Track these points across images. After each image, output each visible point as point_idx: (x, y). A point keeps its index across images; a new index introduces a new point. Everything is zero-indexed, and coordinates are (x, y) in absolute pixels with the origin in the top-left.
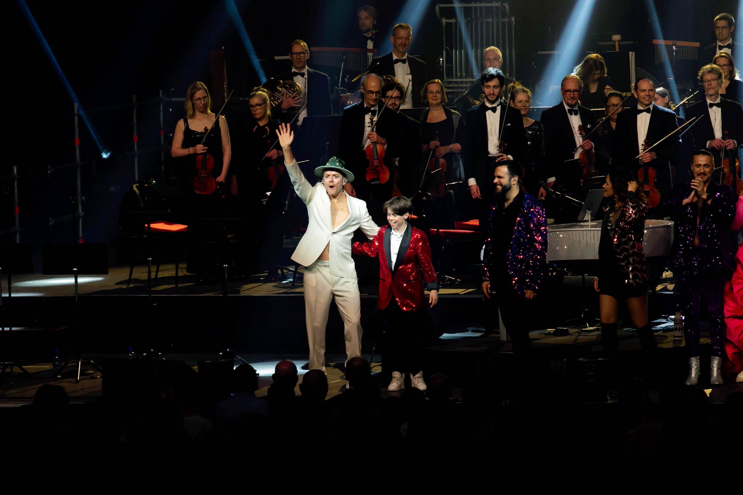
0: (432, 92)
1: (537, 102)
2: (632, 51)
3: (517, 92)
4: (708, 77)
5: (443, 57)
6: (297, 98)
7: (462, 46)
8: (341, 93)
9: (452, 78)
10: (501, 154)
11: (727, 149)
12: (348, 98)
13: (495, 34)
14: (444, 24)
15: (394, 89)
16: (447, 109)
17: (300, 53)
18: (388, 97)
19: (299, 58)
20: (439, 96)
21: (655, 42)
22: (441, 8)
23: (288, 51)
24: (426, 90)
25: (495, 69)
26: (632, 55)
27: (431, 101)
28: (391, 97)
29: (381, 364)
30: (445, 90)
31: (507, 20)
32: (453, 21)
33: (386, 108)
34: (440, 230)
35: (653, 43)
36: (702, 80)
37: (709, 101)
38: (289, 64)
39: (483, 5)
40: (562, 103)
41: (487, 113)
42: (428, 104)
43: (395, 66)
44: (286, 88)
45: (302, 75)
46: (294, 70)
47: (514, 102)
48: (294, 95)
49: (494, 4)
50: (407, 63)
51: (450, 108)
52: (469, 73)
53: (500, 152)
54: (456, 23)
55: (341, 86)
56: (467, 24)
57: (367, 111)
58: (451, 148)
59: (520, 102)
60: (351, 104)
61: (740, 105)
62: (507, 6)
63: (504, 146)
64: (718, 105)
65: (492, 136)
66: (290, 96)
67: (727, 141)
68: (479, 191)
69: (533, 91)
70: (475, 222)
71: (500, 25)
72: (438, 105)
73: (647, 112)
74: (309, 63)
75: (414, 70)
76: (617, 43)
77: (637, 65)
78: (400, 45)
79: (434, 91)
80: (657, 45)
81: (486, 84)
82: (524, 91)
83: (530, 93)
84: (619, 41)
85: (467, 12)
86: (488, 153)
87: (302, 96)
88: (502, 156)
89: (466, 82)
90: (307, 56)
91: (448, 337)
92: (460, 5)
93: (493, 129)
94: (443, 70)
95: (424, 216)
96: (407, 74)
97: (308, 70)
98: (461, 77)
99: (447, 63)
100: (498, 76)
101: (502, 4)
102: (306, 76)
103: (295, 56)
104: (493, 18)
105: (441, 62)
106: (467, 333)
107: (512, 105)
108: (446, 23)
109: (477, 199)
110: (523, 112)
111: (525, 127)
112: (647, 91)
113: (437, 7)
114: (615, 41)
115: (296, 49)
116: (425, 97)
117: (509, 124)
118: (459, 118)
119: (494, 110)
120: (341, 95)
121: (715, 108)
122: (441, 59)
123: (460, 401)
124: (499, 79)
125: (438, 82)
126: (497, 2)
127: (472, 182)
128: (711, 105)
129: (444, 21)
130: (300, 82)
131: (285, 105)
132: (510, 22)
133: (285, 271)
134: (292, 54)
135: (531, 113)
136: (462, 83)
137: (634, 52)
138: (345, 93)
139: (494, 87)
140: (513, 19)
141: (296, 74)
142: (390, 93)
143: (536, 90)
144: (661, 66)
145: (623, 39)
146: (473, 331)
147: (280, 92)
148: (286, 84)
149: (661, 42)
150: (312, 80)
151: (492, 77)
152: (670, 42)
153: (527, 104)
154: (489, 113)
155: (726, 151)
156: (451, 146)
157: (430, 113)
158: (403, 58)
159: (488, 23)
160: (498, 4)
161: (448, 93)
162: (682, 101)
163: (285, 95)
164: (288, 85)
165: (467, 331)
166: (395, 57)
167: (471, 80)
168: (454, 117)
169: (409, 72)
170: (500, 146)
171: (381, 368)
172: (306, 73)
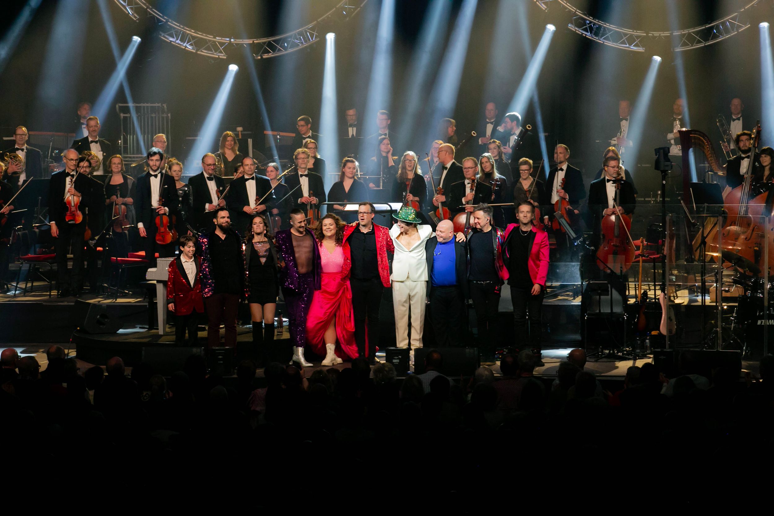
0: (115, 164)
1: (186, 172)
2: (250, 138)
3: (173, 164)
4: (302, 156)
5: (121, 140)
6: (18, 165)
7: (134, 132)
8: (50, 163)
9: (127, 154)
10: (160, 206)
11: (312, 203)
12: (54, 167)
13: (157, 125)
14: (122, 117)
15: (85, 161)
16: (125, 176)
17: (22, 135)
18: (80, 167)
19: (21, 138)
20: (120, 166)
21: (265, 132)
22: (120, 107)
23: (14, 133)
24: (110, 162)
25: (157, 149)
26: (250, 141)
27: (114, 170)
28: (83, 167)
29: (76, 350)
30: (123, 163)
31: (165, 115)
32: (128, 115)
33: (80, 173)
34: (118, 258)
35: (265, 133)
36: (296, 158)
37: (300, 173)
38: (14, 142)
39: (149, 105)
40: (202, 173)
41: (151, 178)
42: (111, 172)
43: (91, 145)
44: (11, 158)
45: (22, 150)
46: (16, 146)
47: (170, 171)
48: (17, 163)
49: (156, 105)
50: (99, 144)
51: (127, 175)
52: (139, 151)
53: (159, 205)
54: (130, 117)
55: (50, 159)
56: (138, 118)
57: (68, 175)
58: (126, 200)
59: (175, 171)
60: (57, 171)
61: (320, 176)
62: (165, 106)
63: (162, 201)
64: (306, 176)
65: (154, 194)
66: (14, 164)
67: (312, 198)
68: (145, 232)
69: (183, 163)
70: (143, 253)
71: (161, 119)
72: (118, 172)
73: (252, 180)
74: (28, 142)
75: (104, 148)
76: (240, 133)
77: (254, 147)
78: (92, 132)
79: (117, 163)
80: (267, 134)
81: (151, 158)
82: (178, 164)
83: (182, 165)
84: (241, 131)
85: (138, 109)
86: (151, 205)
87: (22, 164)
88: (160, 208)
89: (137, 157)
90: (27, 138)
91: (124, 332)
92: (133, 105)
93: (155, 189)
94: (121, 149)
95: (107, 248)
96: (99, 151)
97: (26, 147)
98: (133, 154)
99: (124, 144)
100: (159, 153)
101: (162, 105)
102: (25, 151)
103: (18, 136)
104: (155, 114)
105: (120, 143)
106: (136, 329)
107: (170, 174)
108: (124, 117)
109: (144, 237)
110: (176, 178)
111: (177, 188)
112: (249, 165)
113: (117, 106)
114: (238, 132)
115: (19, 131)
116: (110, 167)
117: (166, 186)
118: (133, 181)
119: (156, 176)
120: (50, 165)
121: (304, 177)
122: (120, 141)
123: (130, 376)
124: (160, 155)
125: (119, 157)
126: (158, 103)
127: (140, 225)
128: (302, 176)
129: (122, 115)
130: (21, 155)
131: (10, 171)
132: (167, 117)
133: (9, 286)
134: (16, 135)
135: (181, 179)
136: (134, 157)
137: (251, 139)
138: (53, 163)
139: (156, 160)
140: (169, 115)
141: (18, 149)
142: (82, 164)
143: (185, 163)
144: (270, 149)
145: (244, 130)
146: (140, 328)
147: (7, 161)
148: (11, 155)
149: (269, 133)
150: (29, 154)
151: (155, 153)
152: (276, 133)
153: (180, 173)
154: (152, 179)
155: (311, 205)
156: (126, 199)
157: (112, 178)
158: (96, 140)
159: (152, 117)
160: (160, 105)
161: (125, 165)
162: (283, 172)
163: (10, 163)
164: (12, 156)
165: (135, 328)
166: (90, 139)
167: (140, 156)
168: (129, 181)
169: (100, 149)
170: (160, 200)
171: (76, 353)
172: (25, 149)
